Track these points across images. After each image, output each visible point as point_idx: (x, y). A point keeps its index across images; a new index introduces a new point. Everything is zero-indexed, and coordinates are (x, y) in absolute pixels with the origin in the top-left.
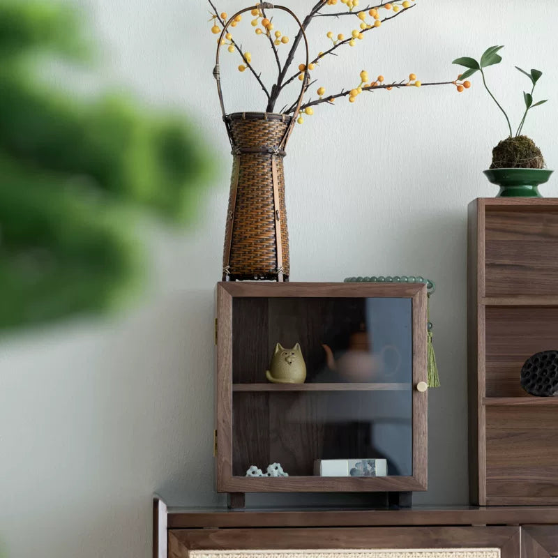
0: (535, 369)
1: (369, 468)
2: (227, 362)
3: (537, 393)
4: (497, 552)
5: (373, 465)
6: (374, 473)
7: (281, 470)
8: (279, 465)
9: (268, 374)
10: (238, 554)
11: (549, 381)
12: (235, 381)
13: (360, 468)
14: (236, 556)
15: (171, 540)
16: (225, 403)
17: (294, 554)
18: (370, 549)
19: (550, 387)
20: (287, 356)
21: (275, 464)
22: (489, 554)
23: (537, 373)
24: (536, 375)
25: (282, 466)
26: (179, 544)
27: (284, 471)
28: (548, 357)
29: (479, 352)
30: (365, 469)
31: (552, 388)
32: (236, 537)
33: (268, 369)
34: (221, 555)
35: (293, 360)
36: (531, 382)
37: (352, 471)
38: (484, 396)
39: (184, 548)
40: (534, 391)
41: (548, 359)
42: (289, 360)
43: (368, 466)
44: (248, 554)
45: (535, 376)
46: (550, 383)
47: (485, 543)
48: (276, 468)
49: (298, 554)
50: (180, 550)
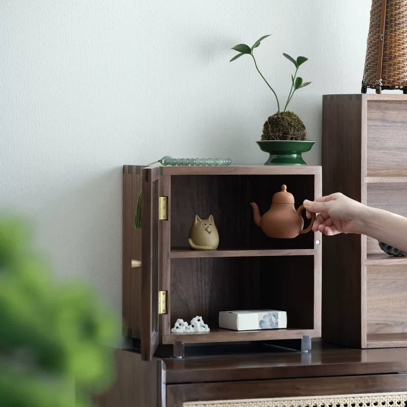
1: (274, 319)
3: (395, 253)
5: (276, 317)
6: (277, 324)
7: (202, 321)
8: (201, 318)
9: (191, 241)
13: (267, 320)
14: (219, 405)
15: (168, 394)
17: (264, 402)
20: (206, 226)
21: (198, 317)
25: (203, 319)
27: (205, 323)
30: (271, 320)
33: (190, 237)
34: (207, 406)
35: (212, 229)
37: (261, 322)
38: (366, 258)
40: (392, 252)
42: (209, 230)
43: (273, 317)
44: (229, 403)
48: (199, 320)
49: (268, 402)
50: (175, 402)
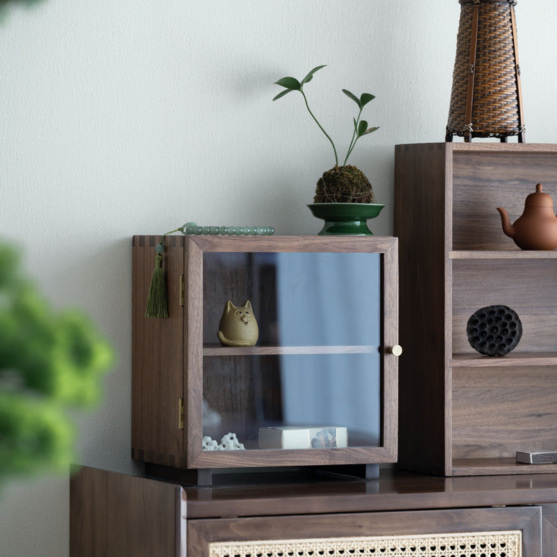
0: (483, 325)
1: (330, 437)
2: (198, 325)
3: (490, 353)
4: (518, 535)
5: (334, 434)
6: (334, 443)
7: (236, 440)
8: (234, 435)
9: (222, 335)
10: (259, 545)
11: (502, 339)
12: (206, 345)
13: (321, 438)
15: (190, 532)
16: (196, 370)
17: (316, 543)
18: (393, 535)
19: (505, 346)
20: (242, 315)
22: (511, 537)
23: (486, 330)
24: (486, 332)
25: (237, 437)
26: (199, 536)
27: (239, 442)
28: (496, 313)
29: (446, 310)
30: (326, 439)
31: (507, 347)
32: (257, 526)
33: (221, 330)
35: (249, 319)
36: (481, 340)
37: (314, 442)
38: (451, 358)
39: (204, 541)
40: (486, 350)
41: (496, 314)
42: (245, 320)
43: (329, 435)
45: (483, 333)
46: (504, 341)
47: (505, 525)
48: (232, 438)
49: (321, 543)
50: (199, 543)
